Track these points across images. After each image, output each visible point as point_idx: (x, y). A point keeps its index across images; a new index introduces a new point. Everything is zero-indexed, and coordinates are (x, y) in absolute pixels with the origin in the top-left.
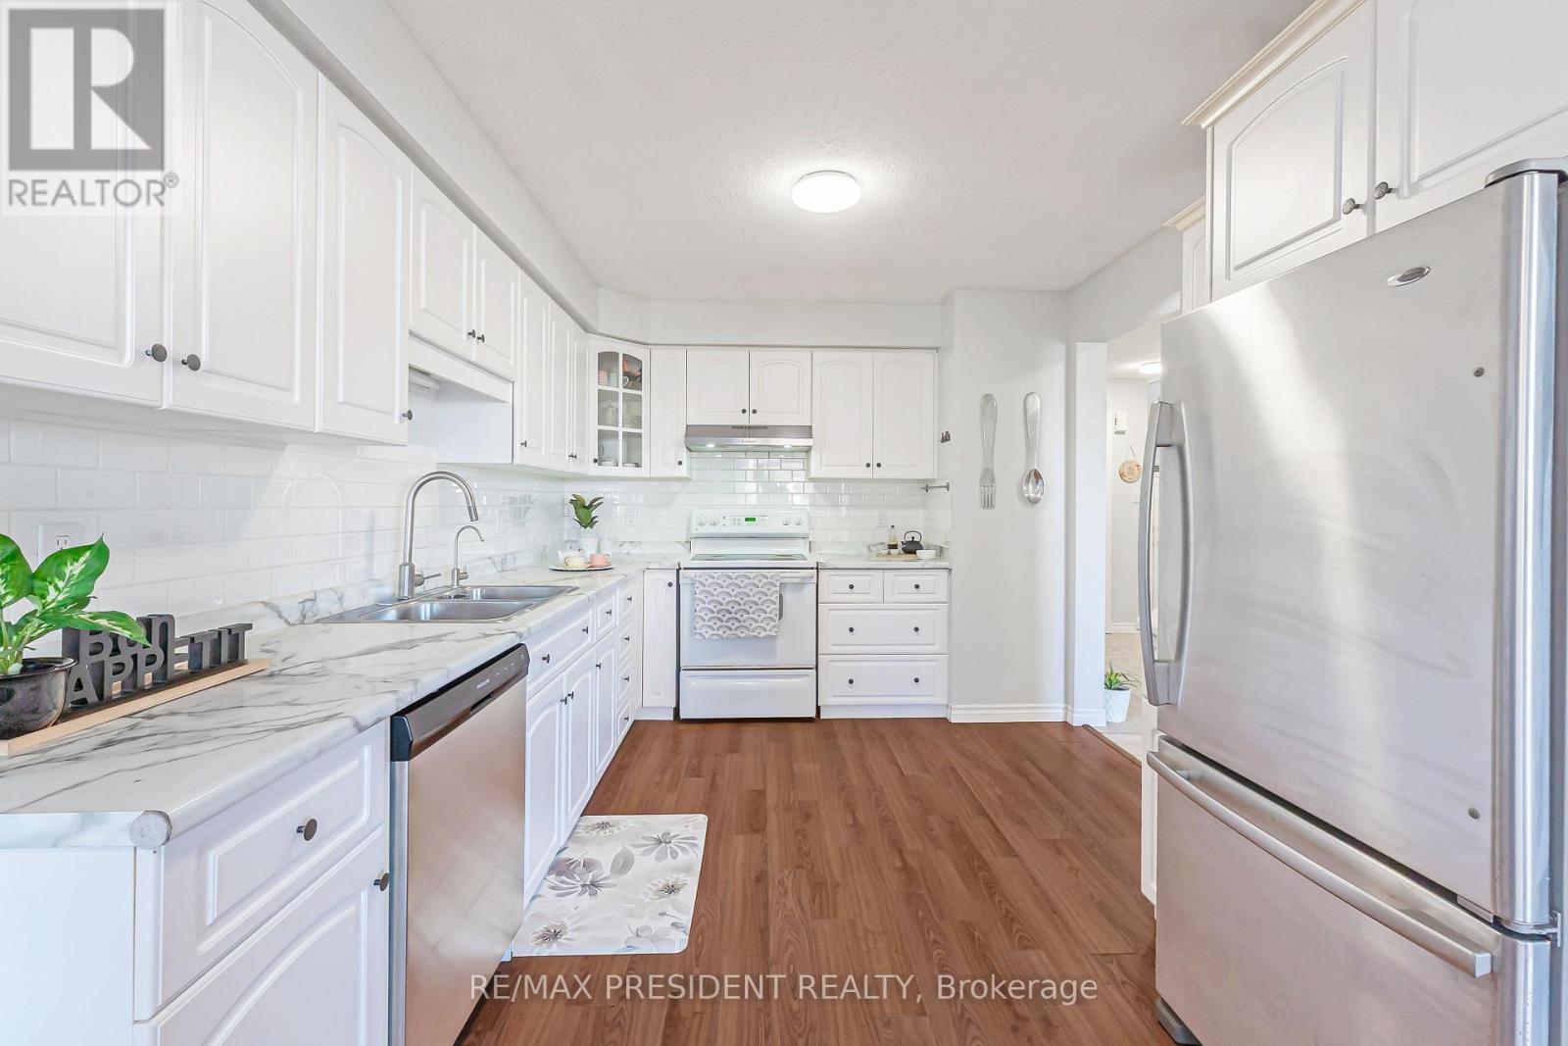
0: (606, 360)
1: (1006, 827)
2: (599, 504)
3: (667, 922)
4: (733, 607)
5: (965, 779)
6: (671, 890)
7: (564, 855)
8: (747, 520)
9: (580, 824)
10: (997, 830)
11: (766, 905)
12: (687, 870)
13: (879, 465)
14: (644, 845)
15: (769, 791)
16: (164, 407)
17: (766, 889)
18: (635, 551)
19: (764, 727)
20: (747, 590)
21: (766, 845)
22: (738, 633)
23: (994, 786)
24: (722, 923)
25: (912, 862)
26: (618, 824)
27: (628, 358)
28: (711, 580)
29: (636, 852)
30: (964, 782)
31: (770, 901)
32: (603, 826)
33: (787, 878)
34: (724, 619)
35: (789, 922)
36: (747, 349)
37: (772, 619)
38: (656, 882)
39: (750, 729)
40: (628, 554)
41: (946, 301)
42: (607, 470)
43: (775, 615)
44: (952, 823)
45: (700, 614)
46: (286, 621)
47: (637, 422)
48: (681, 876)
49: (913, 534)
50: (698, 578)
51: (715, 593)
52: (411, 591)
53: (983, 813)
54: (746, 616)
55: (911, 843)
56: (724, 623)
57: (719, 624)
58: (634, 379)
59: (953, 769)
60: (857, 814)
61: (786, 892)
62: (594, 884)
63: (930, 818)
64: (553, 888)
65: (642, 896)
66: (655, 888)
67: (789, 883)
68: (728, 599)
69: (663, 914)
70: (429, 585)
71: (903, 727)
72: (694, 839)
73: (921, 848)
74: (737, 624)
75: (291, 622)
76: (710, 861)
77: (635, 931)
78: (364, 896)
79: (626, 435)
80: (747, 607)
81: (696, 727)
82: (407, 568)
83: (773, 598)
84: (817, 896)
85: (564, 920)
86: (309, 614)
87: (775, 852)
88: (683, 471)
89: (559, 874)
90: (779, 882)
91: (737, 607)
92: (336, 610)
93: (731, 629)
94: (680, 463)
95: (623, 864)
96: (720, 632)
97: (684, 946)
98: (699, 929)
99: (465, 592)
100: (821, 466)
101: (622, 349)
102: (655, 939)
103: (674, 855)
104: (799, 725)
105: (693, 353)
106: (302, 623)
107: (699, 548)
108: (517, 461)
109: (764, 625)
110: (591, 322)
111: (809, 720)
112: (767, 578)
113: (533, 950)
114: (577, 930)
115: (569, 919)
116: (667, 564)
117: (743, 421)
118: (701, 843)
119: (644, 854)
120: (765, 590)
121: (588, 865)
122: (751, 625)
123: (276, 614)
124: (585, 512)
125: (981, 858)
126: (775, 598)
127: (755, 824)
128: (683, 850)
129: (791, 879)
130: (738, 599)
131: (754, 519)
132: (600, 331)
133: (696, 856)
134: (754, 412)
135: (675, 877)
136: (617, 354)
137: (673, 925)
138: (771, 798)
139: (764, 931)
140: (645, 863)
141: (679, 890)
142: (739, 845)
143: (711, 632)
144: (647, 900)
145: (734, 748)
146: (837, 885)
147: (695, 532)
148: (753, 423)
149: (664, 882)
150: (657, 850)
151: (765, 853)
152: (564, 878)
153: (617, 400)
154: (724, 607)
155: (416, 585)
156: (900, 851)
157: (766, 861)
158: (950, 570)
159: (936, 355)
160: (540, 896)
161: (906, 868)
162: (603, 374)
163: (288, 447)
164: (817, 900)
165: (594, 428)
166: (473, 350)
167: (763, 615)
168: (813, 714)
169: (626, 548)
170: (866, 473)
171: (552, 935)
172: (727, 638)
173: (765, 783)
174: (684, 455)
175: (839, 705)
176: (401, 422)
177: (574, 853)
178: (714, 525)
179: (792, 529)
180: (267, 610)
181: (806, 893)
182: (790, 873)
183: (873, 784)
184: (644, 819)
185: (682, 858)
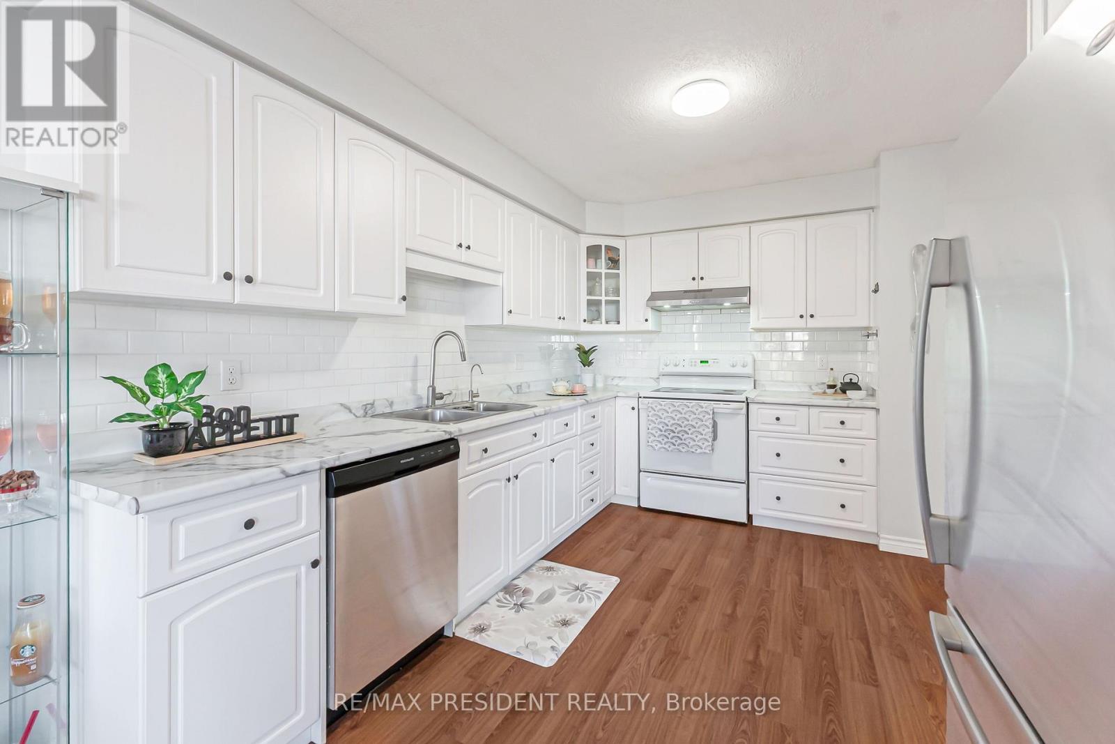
0: (593, 251)
1: (882, 656)
2: (594, 351)
3: (550, 643)
4: (676, 428)
5: (863, 603)
6: (565, 623)
7: (515, 582)
8: (701, 362)
9: (537, 564)
10: (870, 657)
11: (624, 654)
12: (583, 613)
13: (812, 316)
14: (566, 589)
15: (675, 574)
16: (236, 302)
17: (630, 645)
18: (622, 383)
19: (701, 523)
20: (687, 416)
21: (650, 611)
22: (680, 448)
23: (891, 617)
24: (585, 658)
25: (763, 659)
26: (559, 569)
27: (608, 248)
28: (659, 407)
29: (559, 591)
30: (861, 606)
31: (629, 651)
32: (549, 569)
33: (651, 640)
34: (670, 437)
35: (632, 673)
36: (697, 230)
37: (706, 440)
38: (559, 615)
39: (689, 524)
40: (617, 385)
41: (876, 163)
42: (596, 327)
43: (709, 436)
44: (825, 638)
45: (652, 432)
46: (354, 415)
47: (617, 292)
48: (576, 616)
49: (851, 376)
50: (649, 405)
51: (663, 417)
52: (433, 403)
53: (865, 639)
54: (686, 436)
55: (773, 641)
56: (670, 440)
57: (666, 440)
58: (614, 262)
59: (856, 592)
60: (738, 608)
61: (644, 650)
62: (522, 605)
63: (806, 629)
64: (498, 601)
65: (544, 622)
66: (555, 619)
67: (650, 645)
68: (672, 422)
69: (550, 638)
70: (447, 400)
71: (826, 547)
72: (600, 592)
73: (779, 650)
74: (679, 441)
75: (358, 415)
76: (603, 613)
77: (527, 643)
78: (303, 569)
79: (607, 302)
80: (686, 429)
81: (651, 514)
82: (431, 388)
83: (707, 423)
84: (665, 662)
85: (492, 622)
86: (369, 412)
87: (653, 619)
88: (650, 326)
89: (506, 593)
90: (644, 641)
91: (679, 429)
92: (388, 410)
93: (675, 445)
94: (646, 320)
95: (546, 597)
96: (666, 446)
97: (551, 664)
98: (567, 658)
99: (474, 406)
100: (758, 320)
101: (603, 242)
102: (535, 653)
103: (581, 600)
104: (730, 527)
105: (655, 238)
106: (365, 416)
107: (665, 383)
108: (505, 323)
109: (700, 444)
110: (578, 226)
111: (741, 524)
112: (702, 408)
113: (466, 635)
114: (495, 631)
115: (496, 623)
116: (631, 394)
117: (693, 286)
118: (604, 597)
119: (563, 594)
120: (701, 417)
121: (526, 592)
122: (689, 443)
123: (348, 411)
124: (585, 356)
125: (835, 675)
126: (709, 423)
127: (651, 596)
128: (589, 598)
129: (653, 642)
130: (680, 422)
131: (707, 362)
132: (587, 231)
133: (594, 606)
134: (702, 278)
135: (573, 615)
136: (601, 246)
137: (552, 647)
138: (675, 578)
139: (611, 672)
140: (560, 599)
141: (569, 625)
142: (631, 605)
143: (659, 445)
144: (547, 626)
145: (669, 535)
146: (686, 658)
147: (661, 370)
148: (701, 288)
149: (563, 617)
150: (571, 594)
151: (646, 617)
152: (508, 596)
153: (601, 279)
154: (670, 428)
155: (437, 399)
156: (758, 647)
157: (642, 624)
158: (878, 410)
159: (872, 213)
160: (489, 603)
161: (755, 664)
162: (592, 261)
163: (359, 319)
164: (663, 664)
165: (584, 297)
166: (464, 255)
167: (700, 437)
168: (744, 520)
169: (616, 382)
170: (801, 323)
171: (480, 629)
172: (672, 451)
173: (676, 568)
174: (650, 314)
175: (767, 516)
176: (399, 302)
177: (522, 583)
178: (676, 365)
179: (738, 370)
180: (342, 408)
181: (658, 656)
182: (655, 637)
183: (768, 586)
184: (576, 571)
185: (585, 604)
